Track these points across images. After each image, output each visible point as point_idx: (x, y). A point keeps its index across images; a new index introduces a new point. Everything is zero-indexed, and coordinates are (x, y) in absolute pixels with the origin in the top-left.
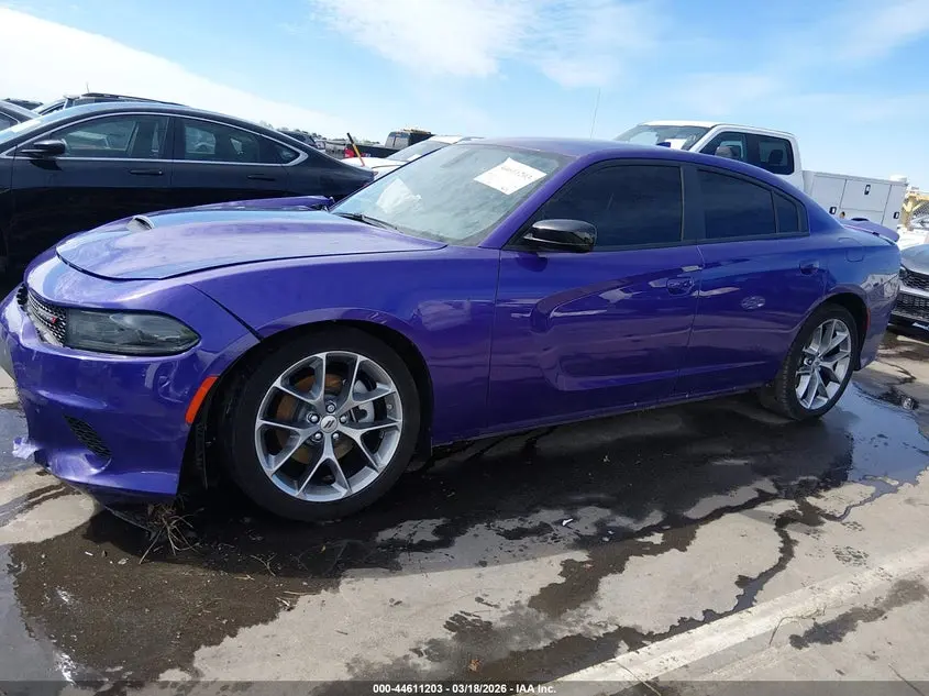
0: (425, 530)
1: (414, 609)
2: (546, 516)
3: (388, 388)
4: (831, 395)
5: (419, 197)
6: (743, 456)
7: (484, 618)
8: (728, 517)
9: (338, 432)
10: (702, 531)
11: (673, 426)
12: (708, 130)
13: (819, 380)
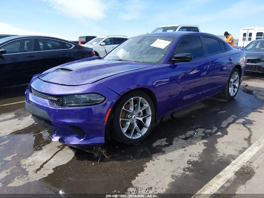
0: (163, 142)
1: (177, 161)
2: (190, 133)
3: (147, 105)
4: (236, 92)
5: (129, 53)
6: (223, 110)
7: (195, 160)
8: (231, 125)
9: (137, 119)
10: (228, 129)
11: (202, 106)
12: (178, 27)
13: (233, 88)
